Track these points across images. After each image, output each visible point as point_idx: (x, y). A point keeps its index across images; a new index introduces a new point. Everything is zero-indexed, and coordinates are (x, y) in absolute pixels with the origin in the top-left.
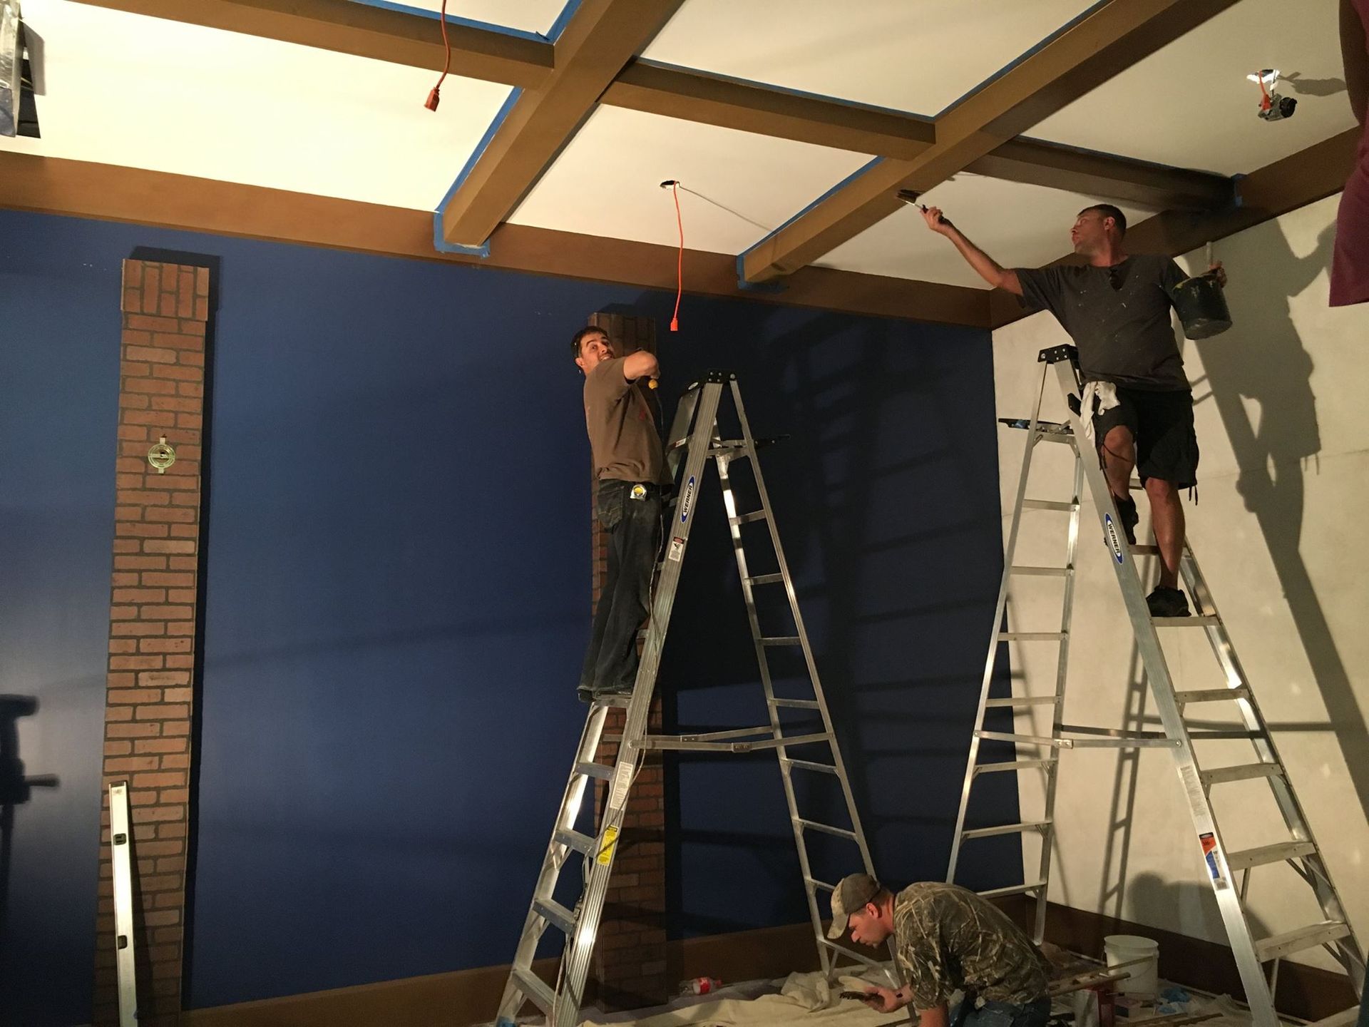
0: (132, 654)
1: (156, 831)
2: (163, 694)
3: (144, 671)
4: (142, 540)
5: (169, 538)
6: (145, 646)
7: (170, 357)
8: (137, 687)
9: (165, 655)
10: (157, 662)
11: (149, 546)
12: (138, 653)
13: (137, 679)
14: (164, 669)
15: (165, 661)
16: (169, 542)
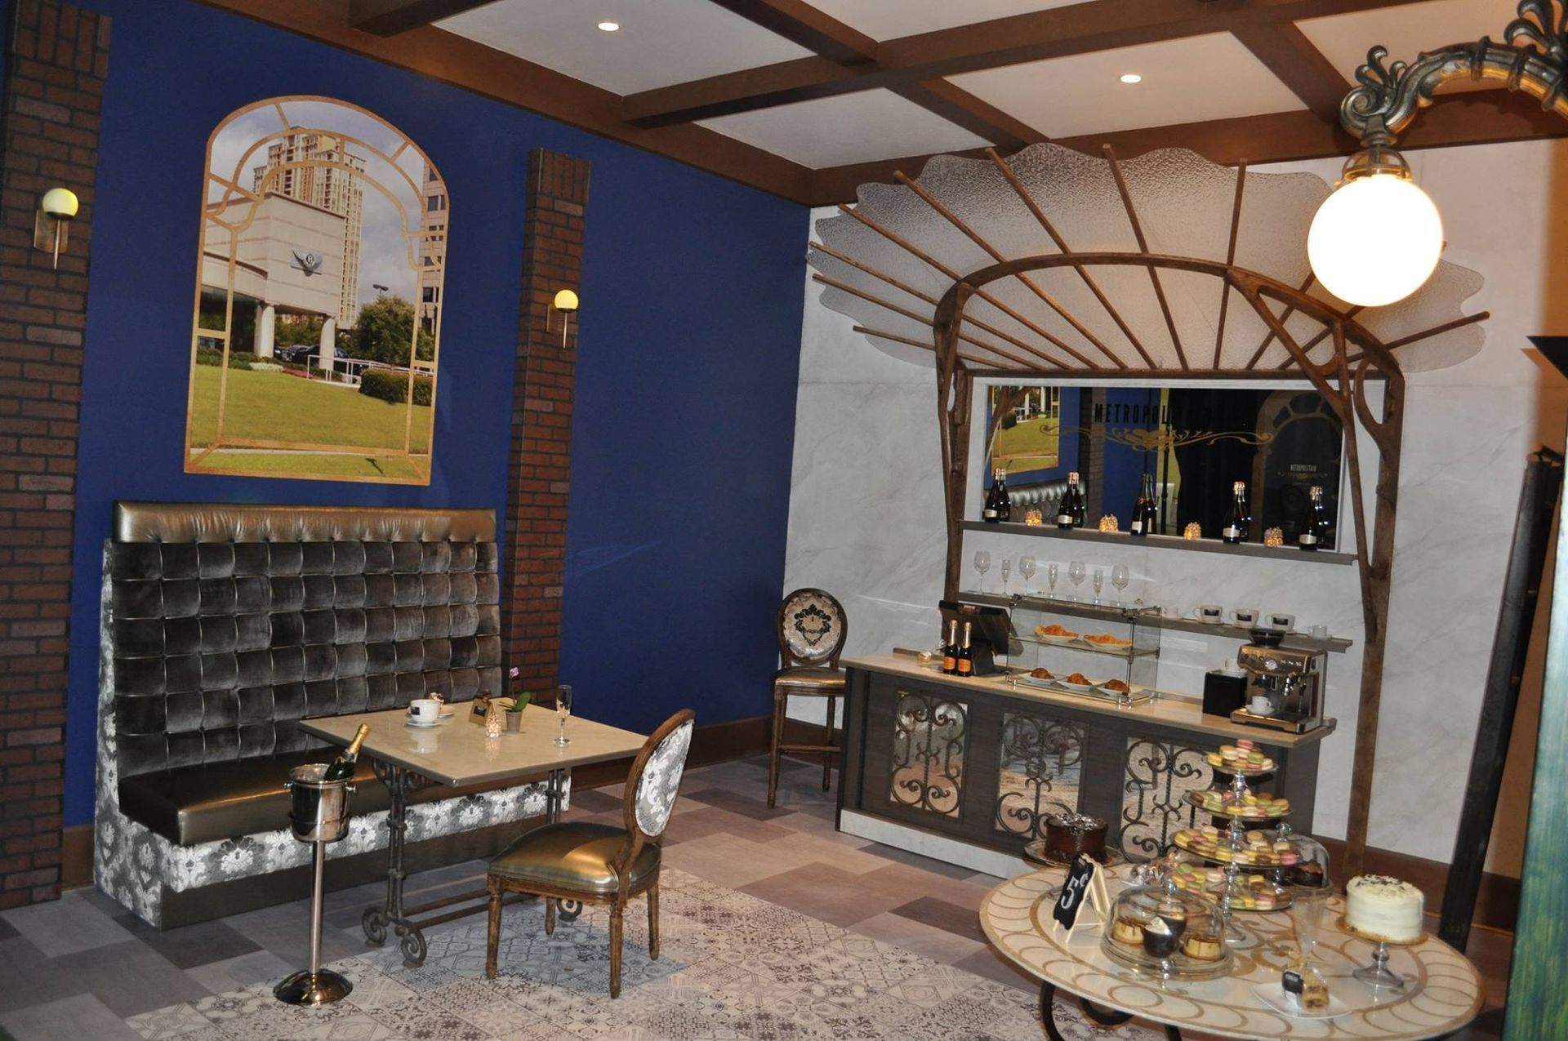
0: (12, 454)
1: (37, 647)
2: (45, 500)
3: (25, 473)
4: (25, 325)
5: (55, 326)
6: (27, 446)
7: (63, 116)
8: (17, 490)
9: (46, 457)
10: (39, 465)
11: (32, 333)
12: (19, 453)
13: (17, 483)
14: (46, 473)
15: (47, 464)
16: (53, 331)
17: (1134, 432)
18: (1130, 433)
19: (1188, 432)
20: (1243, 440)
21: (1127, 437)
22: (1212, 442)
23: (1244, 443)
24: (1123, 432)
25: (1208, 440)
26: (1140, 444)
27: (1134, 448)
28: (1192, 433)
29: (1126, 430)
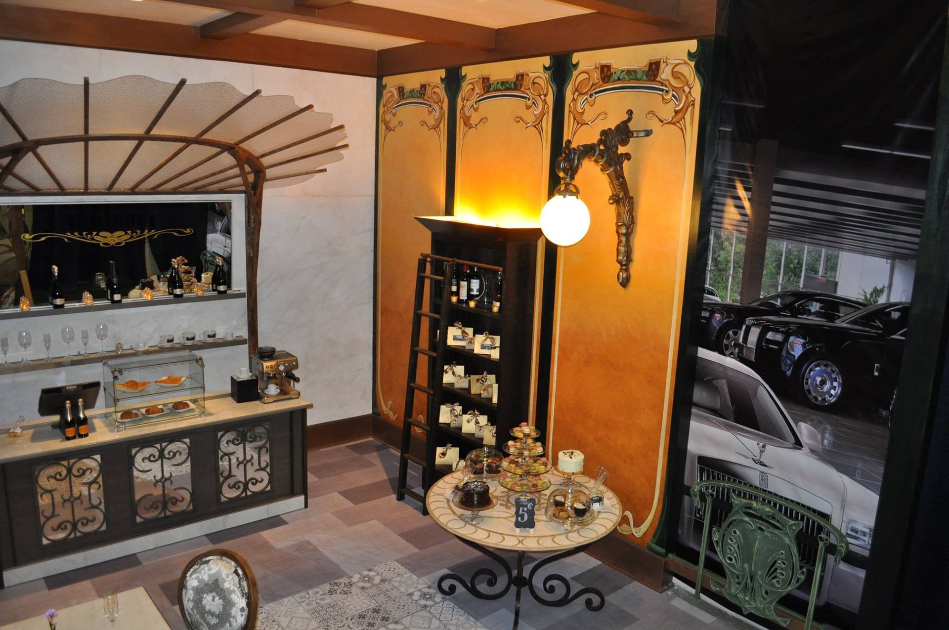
17: (100, 234)
18: (97, 234)
19: (139, 232)
20: (175, 234)
21: (95, 238)
22: (156, 236)
23: (175, 236)
24: (92, 234)
25: (154, 235)
26: (106, 242)
27: (101, 245)
28: (142, 231)
29: (95, 233)
